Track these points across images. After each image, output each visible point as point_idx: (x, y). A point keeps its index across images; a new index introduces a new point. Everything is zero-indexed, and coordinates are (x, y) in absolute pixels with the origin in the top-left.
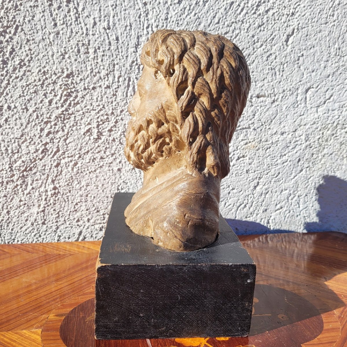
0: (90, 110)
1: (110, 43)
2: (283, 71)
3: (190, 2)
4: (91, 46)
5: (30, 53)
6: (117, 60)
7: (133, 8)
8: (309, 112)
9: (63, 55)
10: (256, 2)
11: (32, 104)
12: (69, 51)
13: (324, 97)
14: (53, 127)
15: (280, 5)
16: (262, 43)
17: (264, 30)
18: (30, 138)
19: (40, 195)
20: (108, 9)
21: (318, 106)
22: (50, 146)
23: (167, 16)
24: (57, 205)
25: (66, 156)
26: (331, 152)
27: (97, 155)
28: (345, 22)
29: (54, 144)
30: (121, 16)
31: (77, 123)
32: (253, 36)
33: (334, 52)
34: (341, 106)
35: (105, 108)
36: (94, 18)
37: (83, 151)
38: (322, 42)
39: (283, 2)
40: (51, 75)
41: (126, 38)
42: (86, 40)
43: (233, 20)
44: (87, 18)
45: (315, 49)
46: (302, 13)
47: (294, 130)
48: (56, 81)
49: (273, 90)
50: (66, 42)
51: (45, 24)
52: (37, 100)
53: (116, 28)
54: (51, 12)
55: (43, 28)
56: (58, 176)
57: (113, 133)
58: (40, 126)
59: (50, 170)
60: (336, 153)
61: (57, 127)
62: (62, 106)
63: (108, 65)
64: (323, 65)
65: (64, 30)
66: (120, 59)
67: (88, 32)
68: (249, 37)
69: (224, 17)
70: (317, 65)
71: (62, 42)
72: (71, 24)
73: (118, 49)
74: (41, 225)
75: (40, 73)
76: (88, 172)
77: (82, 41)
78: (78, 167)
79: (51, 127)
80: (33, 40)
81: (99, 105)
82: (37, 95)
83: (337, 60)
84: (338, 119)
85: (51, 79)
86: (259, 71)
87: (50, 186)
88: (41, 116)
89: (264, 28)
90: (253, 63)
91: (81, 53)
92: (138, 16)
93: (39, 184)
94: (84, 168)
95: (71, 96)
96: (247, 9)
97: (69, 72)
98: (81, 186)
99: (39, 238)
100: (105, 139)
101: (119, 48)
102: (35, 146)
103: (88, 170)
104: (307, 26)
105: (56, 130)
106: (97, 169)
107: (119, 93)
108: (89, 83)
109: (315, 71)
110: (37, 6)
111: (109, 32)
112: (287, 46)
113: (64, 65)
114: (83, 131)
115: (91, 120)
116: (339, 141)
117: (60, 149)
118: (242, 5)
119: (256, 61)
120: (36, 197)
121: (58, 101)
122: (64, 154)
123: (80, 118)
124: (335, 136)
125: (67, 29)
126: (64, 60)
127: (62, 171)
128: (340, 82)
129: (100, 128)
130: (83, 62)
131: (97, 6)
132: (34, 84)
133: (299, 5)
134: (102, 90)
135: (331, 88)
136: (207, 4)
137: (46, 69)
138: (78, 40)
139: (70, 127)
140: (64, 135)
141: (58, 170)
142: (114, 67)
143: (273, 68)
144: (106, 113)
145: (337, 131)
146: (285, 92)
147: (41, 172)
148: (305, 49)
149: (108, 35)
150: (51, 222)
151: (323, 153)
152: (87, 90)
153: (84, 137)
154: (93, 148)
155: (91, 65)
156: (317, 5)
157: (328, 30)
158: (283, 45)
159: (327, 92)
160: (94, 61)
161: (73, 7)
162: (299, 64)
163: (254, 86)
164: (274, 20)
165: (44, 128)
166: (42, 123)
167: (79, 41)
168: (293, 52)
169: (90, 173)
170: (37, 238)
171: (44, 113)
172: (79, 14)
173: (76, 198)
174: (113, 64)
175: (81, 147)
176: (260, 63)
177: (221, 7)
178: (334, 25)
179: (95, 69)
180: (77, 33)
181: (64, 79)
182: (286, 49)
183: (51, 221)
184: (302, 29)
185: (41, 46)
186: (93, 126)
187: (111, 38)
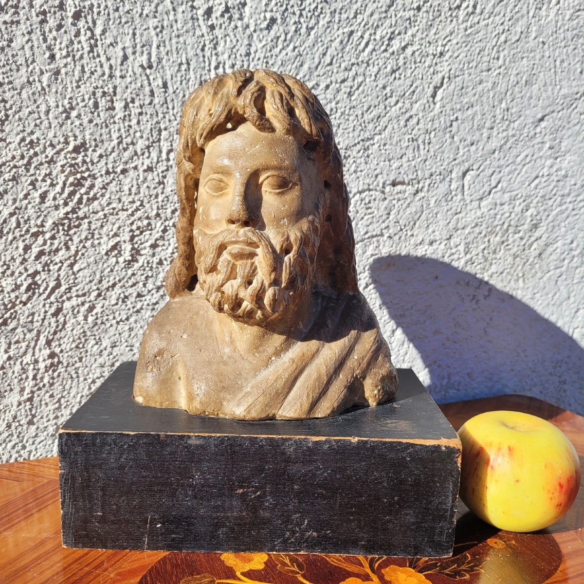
0: (117, 210)
1: (152, 93)
2: (429, 143)
3: (286, 29)
4: (118, 97)
5: (5, 106)
6: (165, 122)
7: (191, 34)
8: (469, 208)
9: (67, 112)
10: (387, 33)
11: (8, 200)
12: (78, 104)
13: (489, 183)
14: (49, 242)
15: (422, 39)
16: (397, 98)
17: (400, 78)
18: (5, 264)
19: (24, 370)
20: (149, 33)
21: (481, 199)
22: (43, 278)
23: (249, 49)
24: (56, 385)
25: (74, 295)
26: (502, 270)
27: (130, 290)
28: (514, 69)
29: (51, 273)
30: (171, 46)
31: (93, 234)
32: (384, 88)
33: (500, 114)
34: (512, 198)
35: (144, 206)
36: (124, 49)
37: (105, 284)
38: (484, 99)
39: (427, 35)
40: (45, 148)
41: (181, 84)
42: (110, 86)
43: (353, 60)
44: (111, 47)
45: (475, 109)
46: (454, 52)
47: (448, 237)
48: (55, 159)
49: (415, 174)
50: (72, 88)
51: (33, 54)
52: (17, 194)
53: (163, 67)
54: (44, 34)
55: (29, 62)
56: (59, 333)
57: (159, 249)
58: (24, 241)
59: (43, 322)
60: (508, 270)
61: (56, 242)
62: (66, 204)
63: (149, 131)
64: (485, 135)
65: (69, 66)
66: (170, 121)
67: (113, 71)
68: (378, 89)
69: (340, 55)
70: (477, 133)
71: (65, 88)
72: (82, 57)
73: (166, 103)
74: (25, 427)
75: (22, 144)
76: (114, 321)
77: (102, 87)
78: (96, 314)
79: (45, 243)
80: (10, 83)
81: (133, 202)
82: (17, 183)
83: (504, 127)
84: (509, 219)
85: (44, 156)
86: (394, 143)
87: (43, 352)
88: (26, 222)
89: (400, 74)
90: (385, 130)
91: (100, 109)
92: (200, 47)
93: (22, 350)
94: (107, 315)
95: (83, 186)
96: (375, 43)
97: (78, 142)
98: (102, 348)
99: (22, 452)
100: (146, 261)
101: (169, 101)
102: (14, 278)
103: (114, 318)
104: (462, 73)
105: (54, 248)
106: (131, 315)
107: (170, 180)
108: (115, 161)
109: (475, 143)
110: (18, 22)
111: (150, 74)
112: (435, 104)
113: (69, 129)
114: (104, 249)
115: (119, 228)
116: (512, 252)
117: (63, 282)
118: (366, 36)
119: (390, 127)
120: (16, 374)
121: (58, 196)
122: (70, 292)
123: (100, 224)
124: (505, 244)
125: (75, 66)
126: (69, 122)
127: (65, 323)
128: (510, 161)
129: (136, 243)
130: (104, 125)
131: (129, 27)
132: (12, 164)
133: (450, 41)
134: (138, 175)
135: (498, 170)
136: (313, 33)
137: (34, 137)
138: (94, 85)
139: (81, 241)
140: (70, 257)
141: (57, 321)
142: (160, 134)
143: (414, 138)
144: (146, 215)
145: (508, 236)
146: (434, 177)
147: (25, 327)
148: (460, 110)
149: (148, 79)
150: (45, 420)
151: (490, 272)
152: (112, 175)
153: (107, 259)
154: (123, 278)
155: (119, 130)
156: (475, 41)
157: (491, 80)
158: (428, 102)
159: (493, 177)
160: (123, 123)
161: (86, 27)
162: (452, 133)
163: (388, 167)
164: (415, 63)
165: (31, 245)
166: (28, 236)
167: (97, 87)
168: (444, 113)
169: (118, 323)
170: (18, 452)
171: (31, 218)
172: (97, 40)
173: (93, 371)
174: (157, 129)
175: (101, 277)
176: (396, 131)
177: (335, 39)
178: (500, 74)
179: (126, 137)
180: (92, 73)
181: (68, 156)
182: (434, 108)
183: (44, 417)
184: (455, 77)
185: (24, 95)
186: (123, 239)
187: (154, 84)
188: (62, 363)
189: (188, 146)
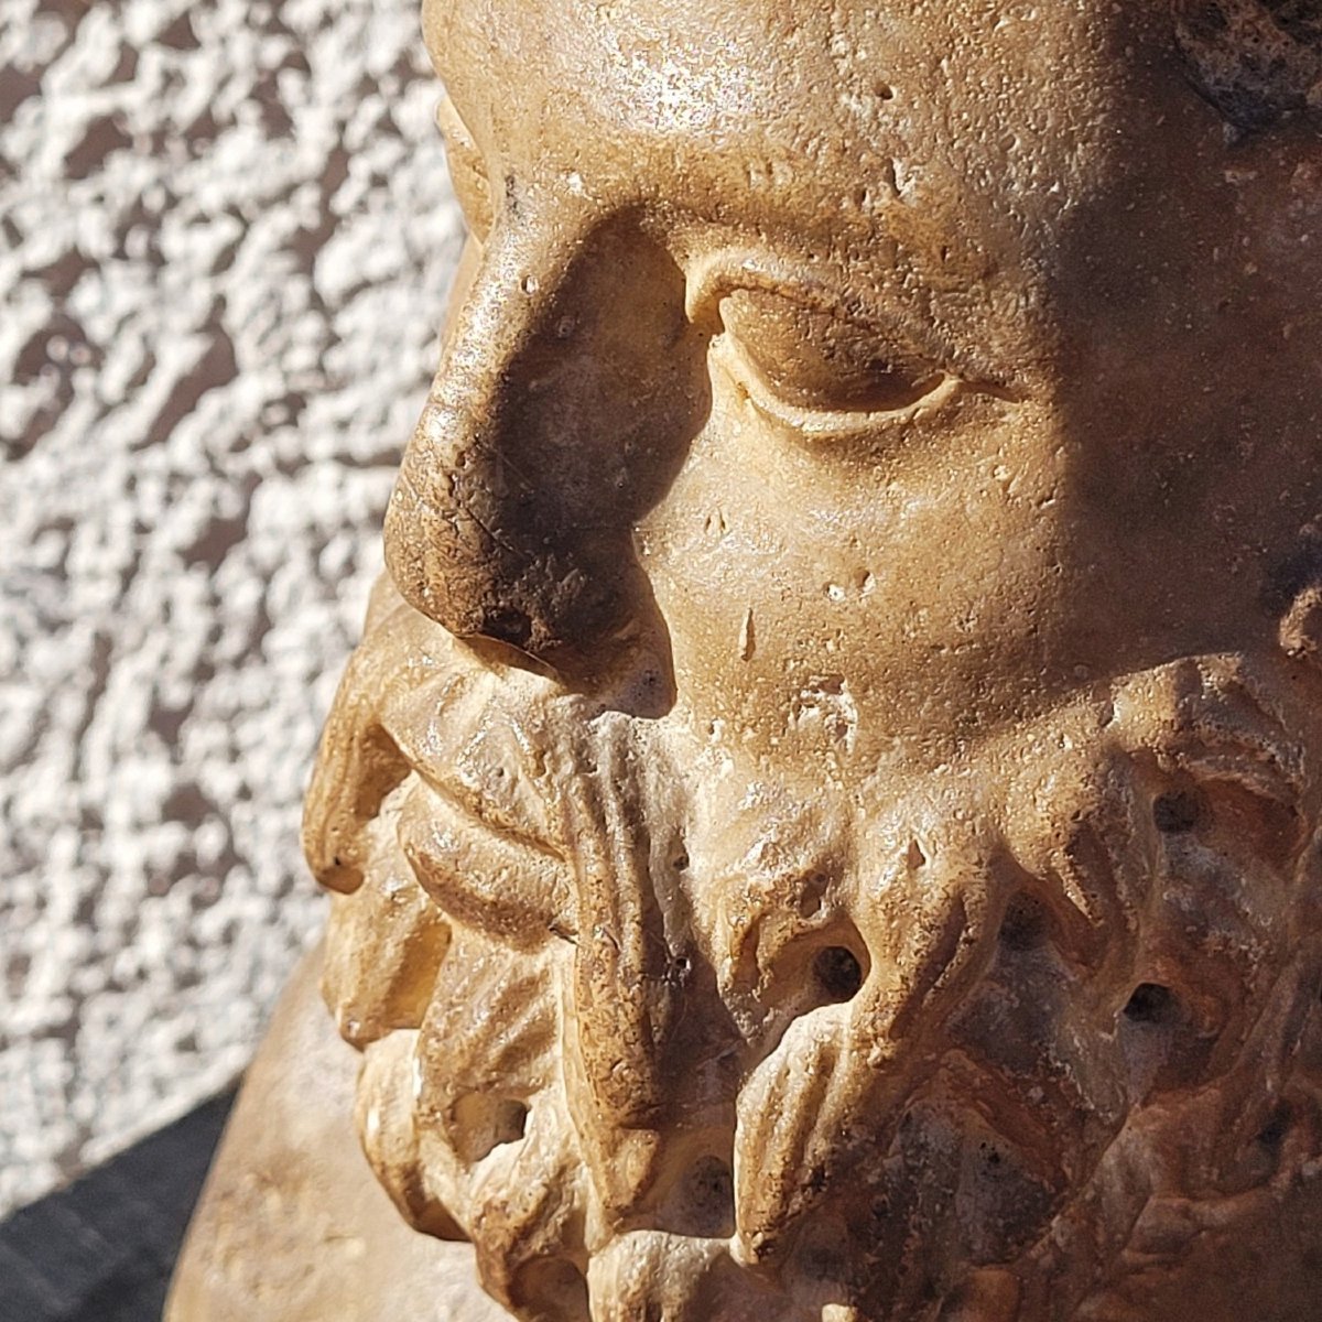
14: (153, 62)
29: (172, 277)
61: (200, 68)
79: (126, 67)
87: (132, 770)
105: (188, 106)
117: (247, 350)
127: (263, 622)
139: (367, 86)
140: (293, 187)
141: (215, 601)
147: (21, 594)
188: (252, 873)
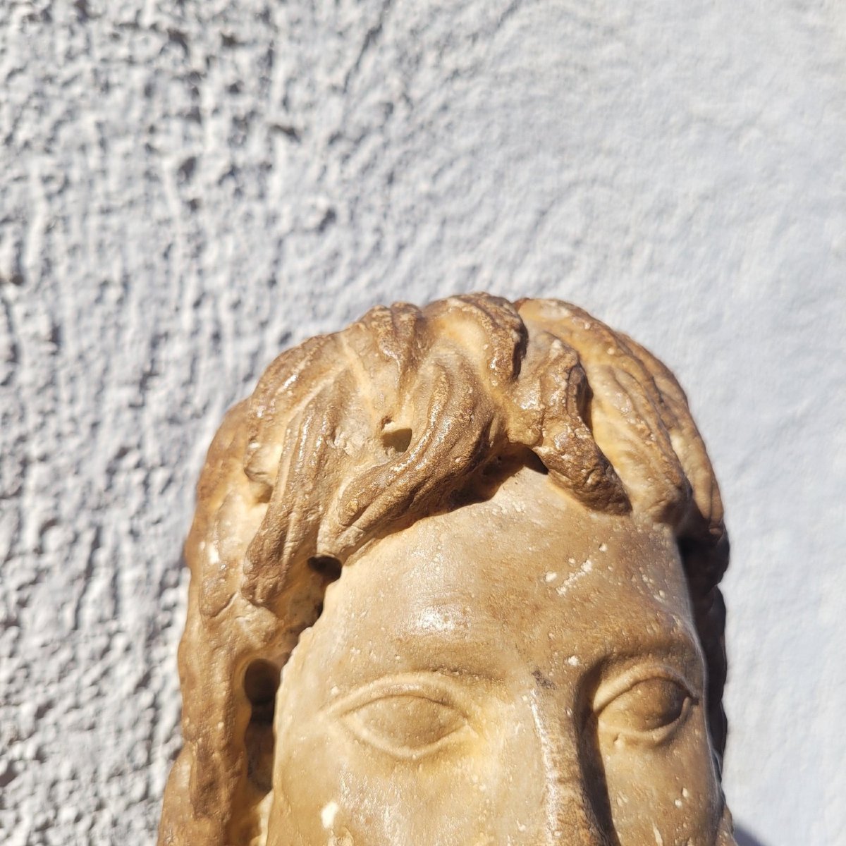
1: (15, 354)
6: (43, 439)
7: (141, 212)
20: (26, 191)
41: (102, 336)
53: (55, 286)
66: (59, 435)
73: (54, 385)
92: (161, 248)
107: (38, 617)
111: (18, 299)
142: (24, 474)
174: (19, 457)
187: (24, 330)
189: (279, 550)
